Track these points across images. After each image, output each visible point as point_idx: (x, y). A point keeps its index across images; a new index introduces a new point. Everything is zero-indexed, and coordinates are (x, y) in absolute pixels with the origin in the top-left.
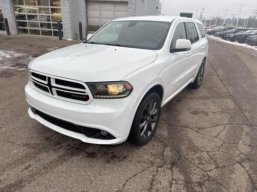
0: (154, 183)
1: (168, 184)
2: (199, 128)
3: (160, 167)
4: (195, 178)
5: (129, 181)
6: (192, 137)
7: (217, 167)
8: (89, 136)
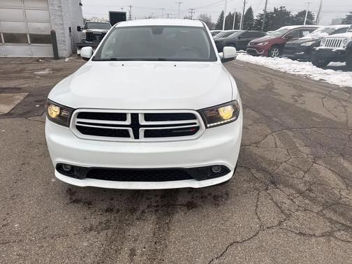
0: (279, 205)
1: (289, 201)
2: (256, 143)
3: (267, 189)
4: (302, 187)
5: (258, 214)
6: (260, 154)
8: (200, 179)
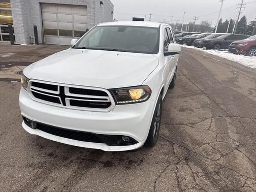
0: (179, 180)
1: (191, 178)
2: (192, 124)
3: (178, 164)
4: (211, 168)
5: (157, 183)
6: (190, 133)
7: (222, 156)
8: (110, 144)
